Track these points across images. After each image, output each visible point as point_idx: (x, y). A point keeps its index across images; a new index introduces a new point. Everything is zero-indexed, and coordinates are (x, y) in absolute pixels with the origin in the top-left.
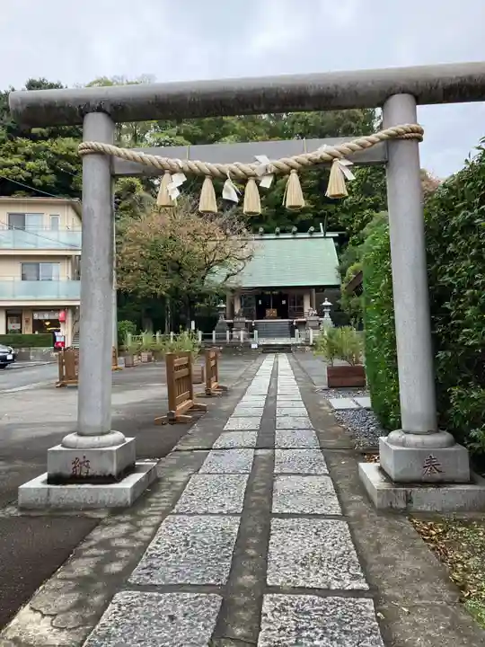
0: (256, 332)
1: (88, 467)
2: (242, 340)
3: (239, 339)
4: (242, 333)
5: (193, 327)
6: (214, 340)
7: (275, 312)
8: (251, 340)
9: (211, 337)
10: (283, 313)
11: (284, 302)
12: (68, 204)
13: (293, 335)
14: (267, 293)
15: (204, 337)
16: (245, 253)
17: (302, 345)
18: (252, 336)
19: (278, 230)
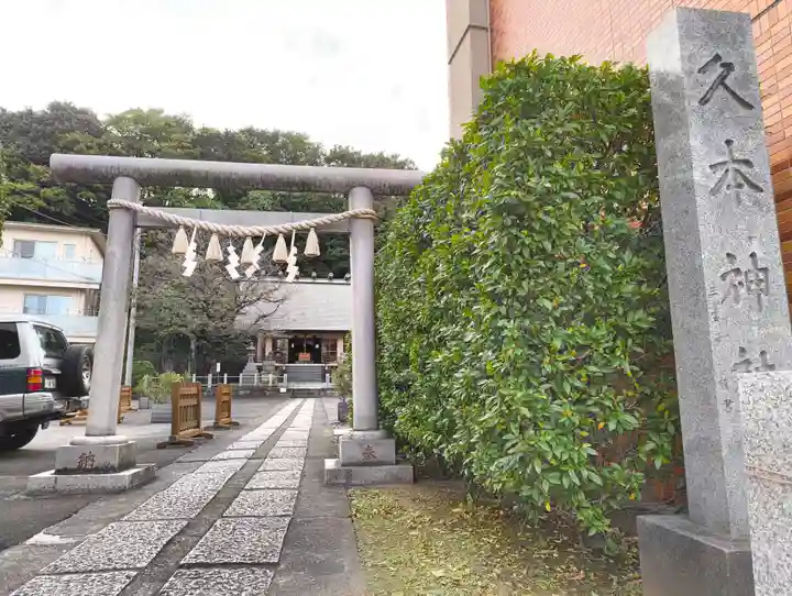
0: (285, 375)
1: (93, 461)
2: (270, 384)
3: (268, 382)
4: (271, 376)
5: (218, 370)
6: (240, 384)
7: (308, 355)
8: (280, 384)
9: (237, 380)
10: (316, 358)
11: (317, 346)
12: (86, 234)
13: (324, 380)
14: (301, 336)
15: (229, 381)
16: (277, 295)
17: (332, 389)
18: (281, 380)
19: (314, 274)
